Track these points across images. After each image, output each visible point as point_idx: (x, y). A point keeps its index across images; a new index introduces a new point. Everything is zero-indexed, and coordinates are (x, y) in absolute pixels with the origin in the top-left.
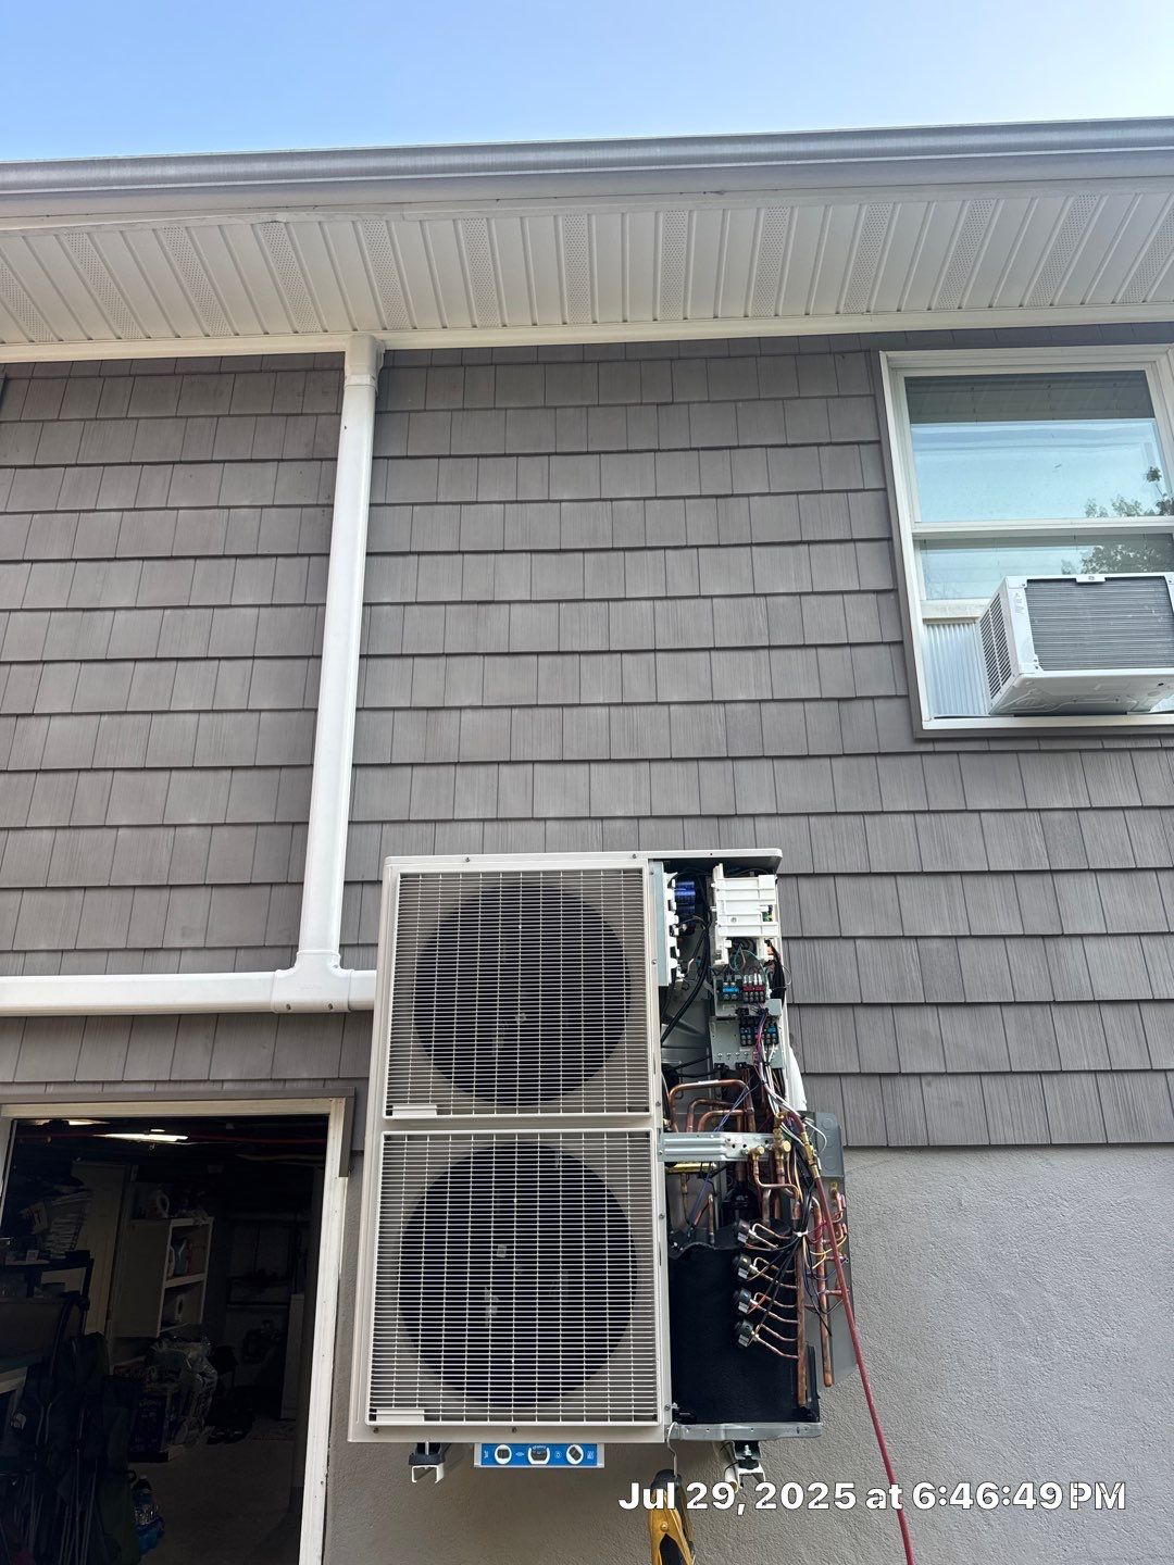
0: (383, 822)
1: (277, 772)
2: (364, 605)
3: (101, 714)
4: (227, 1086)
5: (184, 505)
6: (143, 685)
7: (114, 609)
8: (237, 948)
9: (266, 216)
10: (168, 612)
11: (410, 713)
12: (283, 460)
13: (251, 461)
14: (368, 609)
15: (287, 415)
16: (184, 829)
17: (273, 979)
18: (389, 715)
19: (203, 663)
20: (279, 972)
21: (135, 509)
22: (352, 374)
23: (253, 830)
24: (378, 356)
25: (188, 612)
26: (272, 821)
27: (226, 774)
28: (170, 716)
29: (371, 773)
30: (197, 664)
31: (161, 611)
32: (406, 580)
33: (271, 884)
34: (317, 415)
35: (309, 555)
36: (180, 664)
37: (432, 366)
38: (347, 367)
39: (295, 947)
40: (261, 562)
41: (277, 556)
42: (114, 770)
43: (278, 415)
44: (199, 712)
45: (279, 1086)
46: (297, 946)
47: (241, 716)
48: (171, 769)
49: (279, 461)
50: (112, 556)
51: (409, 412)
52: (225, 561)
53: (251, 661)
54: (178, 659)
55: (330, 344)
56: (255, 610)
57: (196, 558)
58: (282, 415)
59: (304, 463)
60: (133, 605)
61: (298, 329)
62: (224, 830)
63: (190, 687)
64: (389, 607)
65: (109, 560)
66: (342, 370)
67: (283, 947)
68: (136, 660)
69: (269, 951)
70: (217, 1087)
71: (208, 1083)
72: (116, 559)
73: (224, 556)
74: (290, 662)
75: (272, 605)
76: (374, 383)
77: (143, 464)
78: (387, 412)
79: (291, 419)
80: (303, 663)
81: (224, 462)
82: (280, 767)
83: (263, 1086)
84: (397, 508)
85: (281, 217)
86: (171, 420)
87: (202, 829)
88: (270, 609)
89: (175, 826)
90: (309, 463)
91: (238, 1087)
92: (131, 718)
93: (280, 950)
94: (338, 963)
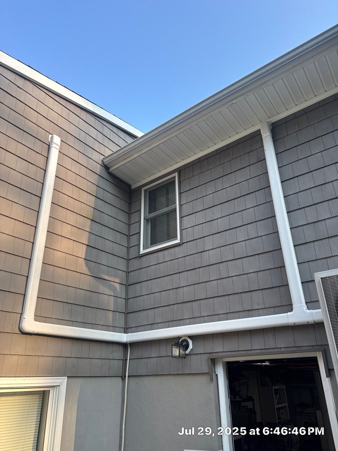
0: (308, 262)
1: (271, 252)
2: (284, 197)
3: (221, 247)
4: (282, 349)
5: (227, 187)
6: (229, 237)
7: (217, 219)
8: (274, 307)
9: (230, 103)
10: (230, 216)
11: (308, 226)
12: (250, 165)
13: (242, 168)
14: (286, 198)
15: (249, 152)
16: (250, 274)
17: (288, 315)
18: (301, 228)
19: (243, 227)
20: (288, 313)
21: (216, 192)
22: (264, 134)
23: (269, 271)
24: (270, 126)
25: (235, 214)
26: (274, 267)
27: (257, 256)
28: (238, 244)
29: (300, 247)
30: (241, 227)
31: (229, 216)
32: (295, 186)
33: (279, 286)
34: (257, 149)
35: (264, 188)
36: (237, 229)
37: (286, 122)
38: (262, 133)
39: (291, 305)
40: (251, 195)
41: (255, 192)
42: (227, 261)
43: (246, 153)
44: (245, 240)
45: (299, 348)
46: (292, 304)
47: (257, 239)
48: (242, 258)
49: (249, 166)
50: (213, 206)
51: (283, 137)
52: (241, 198)
53: (255, 223)
54: (236, 228)
55: (255, 129)
56: (253, 208)
57: (234, 199)
58: (247, 153)
59: (257, 163)
60: (221, 217)
61: (245, 128)
62: (261, 273)
63: (241, 234)
64: (292, 195)
65: (213, 207)
66: (261, 134)
67: (288, 305)
68: (225, 231)
69: (283, 307)
70: (279, 350)
71: (276, 349)
72: (214, 206)
73: (241, 196)
74: (267, 220)
75: (257, 206)
76: (271, 134)
77: (215, 180)
78: (276, 140)
79: (250, 153)
80: (270, 219)
81: (235, 171)
82: (272, 251)
83: (293, 349)
84: (287, 166)
85: (234, 102)
86: (219, 166)
87: (255, 273)
88: (257, 207)
89: (247, 274)
90: (258, 163)
91: (286, 349)
92: (228, 246)
93: (287, 306)
94: (307, 308)
